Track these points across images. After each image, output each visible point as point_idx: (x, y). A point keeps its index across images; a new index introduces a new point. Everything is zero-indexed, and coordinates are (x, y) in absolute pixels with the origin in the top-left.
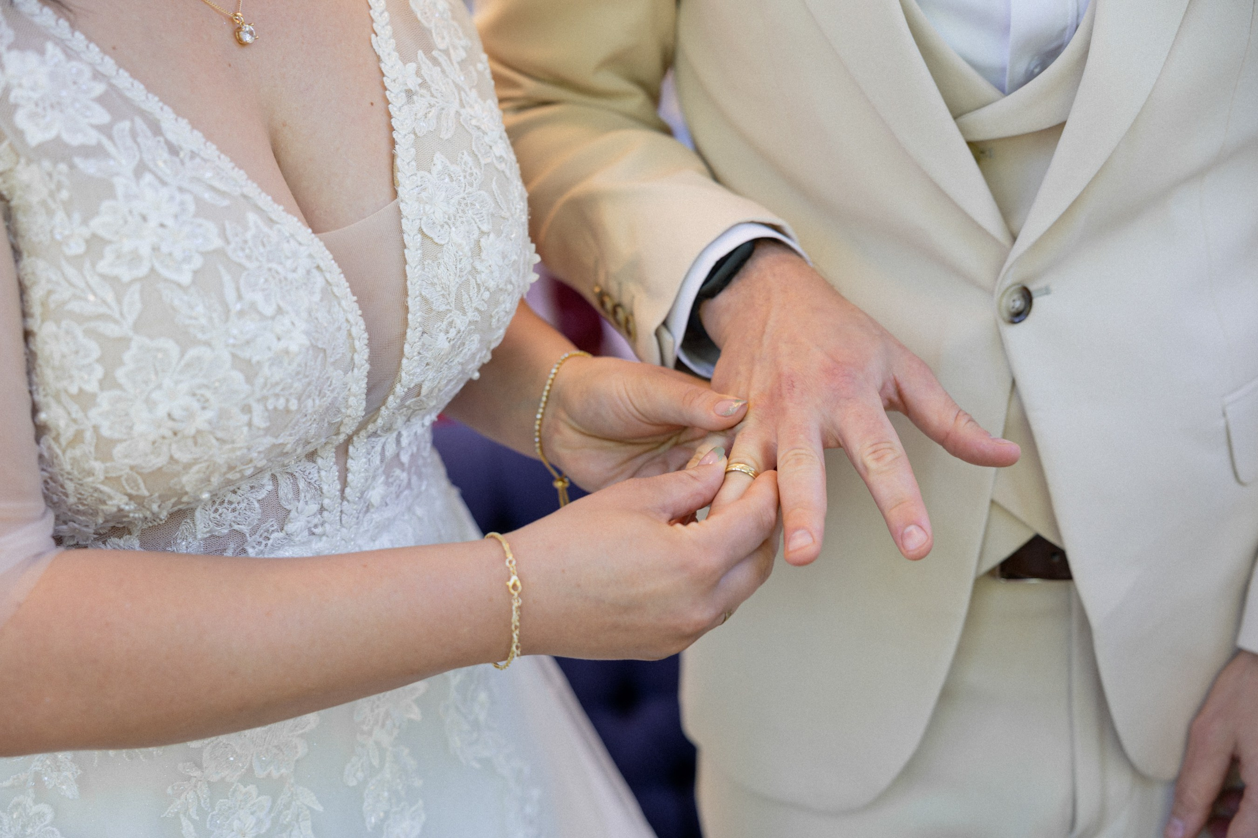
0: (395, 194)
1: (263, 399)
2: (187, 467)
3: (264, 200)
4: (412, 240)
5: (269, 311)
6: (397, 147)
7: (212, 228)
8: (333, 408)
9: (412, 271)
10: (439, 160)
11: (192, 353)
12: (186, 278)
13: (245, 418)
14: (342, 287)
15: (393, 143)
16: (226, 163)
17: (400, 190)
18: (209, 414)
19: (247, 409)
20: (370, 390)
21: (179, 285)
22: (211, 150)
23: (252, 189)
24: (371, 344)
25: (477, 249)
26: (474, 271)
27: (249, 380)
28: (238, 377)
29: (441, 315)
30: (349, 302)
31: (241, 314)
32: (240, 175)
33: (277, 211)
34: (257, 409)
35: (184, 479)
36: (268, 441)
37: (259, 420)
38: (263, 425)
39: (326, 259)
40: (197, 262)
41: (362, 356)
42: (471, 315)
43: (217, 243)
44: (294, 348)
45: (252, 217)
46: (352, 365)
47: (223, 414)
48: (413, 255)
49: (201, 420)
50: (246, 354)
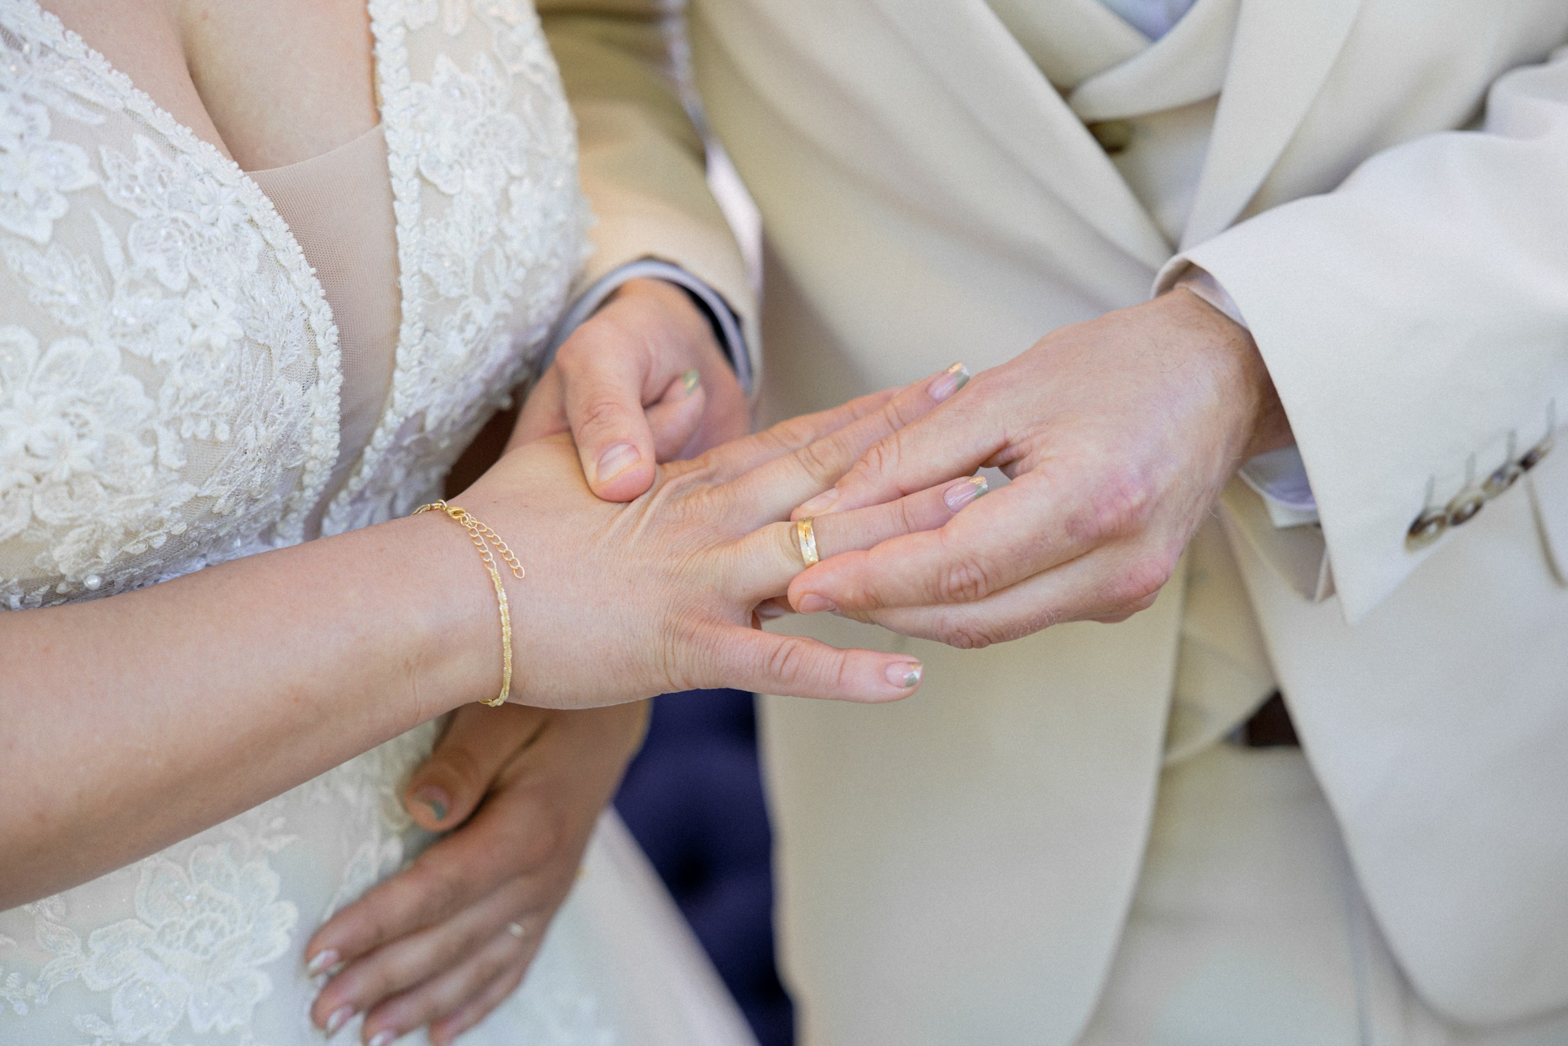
0: (378, 117)
1: (174, 422)
2: (60, 532)
3: (163, 120)
4: (406, 188)
5: (179, 283)
6: (378, 45)
7: (78, 156)
8: (286, 444)
9: (407, 236)
10: (444, 65)
11: (57, 349)
12: (42, 233)
13: (149, 452)
14: (292, 252)
15: (372, 40)
16: (98, 63)
17: (385, 111)
18: (90, 445)
19: (149, 438)
20: (346, 420)
21: (33, 243)
22: (74, 44)
23: (141, 103)
24: (343, 342)
25: (505, 202)
26: (501, 236)
27: (151, 389)
28: (133, 385)
29: (452, 303)
30: (304, 276)
31: (133, 286)
32: (121, 81)
33: (181, 135)
34: (167, 438)
35: (57, 553)
36: (187, 490)
37: (171, 458)
38: (177, 464)
39: (262, 207)
40: (59, 207)
41: (330, 361)
42: (498, 304)
43: (89, 178)
44: (219, 341)
45: (142, 142)
46: (314, 377)
47: (111, 443)
48: (406, 210)
49: (77, 457)
50: (142, 348)
